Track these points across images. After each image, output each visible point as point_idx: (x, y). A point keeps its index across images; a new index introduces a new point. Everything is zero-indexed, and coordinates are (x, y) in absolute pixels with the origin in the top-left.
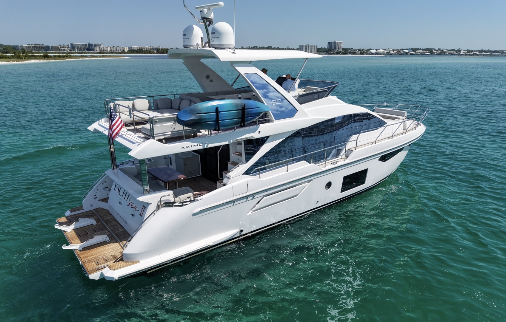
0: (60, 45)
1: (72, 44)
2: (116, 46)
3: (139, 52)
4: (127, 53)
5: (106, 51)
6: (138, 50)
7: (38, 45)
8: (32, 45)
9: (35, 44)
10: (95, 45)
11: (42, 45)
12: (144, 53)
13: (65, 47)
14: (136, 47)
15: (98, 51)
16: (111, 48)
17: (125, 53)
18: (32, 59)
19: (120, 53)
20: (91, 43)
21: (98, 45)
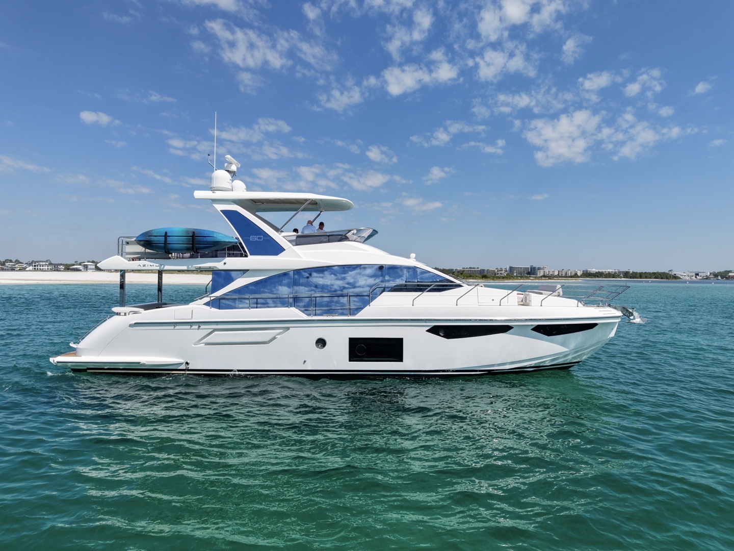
0: (497, 269)
1: (511, 268)
2: (565, 270)
3: (598, 276)
4: (581, 277)
5: (551, 275)
6: (596, 273)
7: (474, 268)
8: (467, 268)
9: (470, 268)
10: (539, 269)
11: (478, 268)
12: (605, 278)
13: (502, 271)
14: (594, 270)
15: (542, 274)
16: (559, 271)
17: (578, 277)
18: (470, 279)
19: (571, 277)
20: (534, 266)
21: (543, 269)
